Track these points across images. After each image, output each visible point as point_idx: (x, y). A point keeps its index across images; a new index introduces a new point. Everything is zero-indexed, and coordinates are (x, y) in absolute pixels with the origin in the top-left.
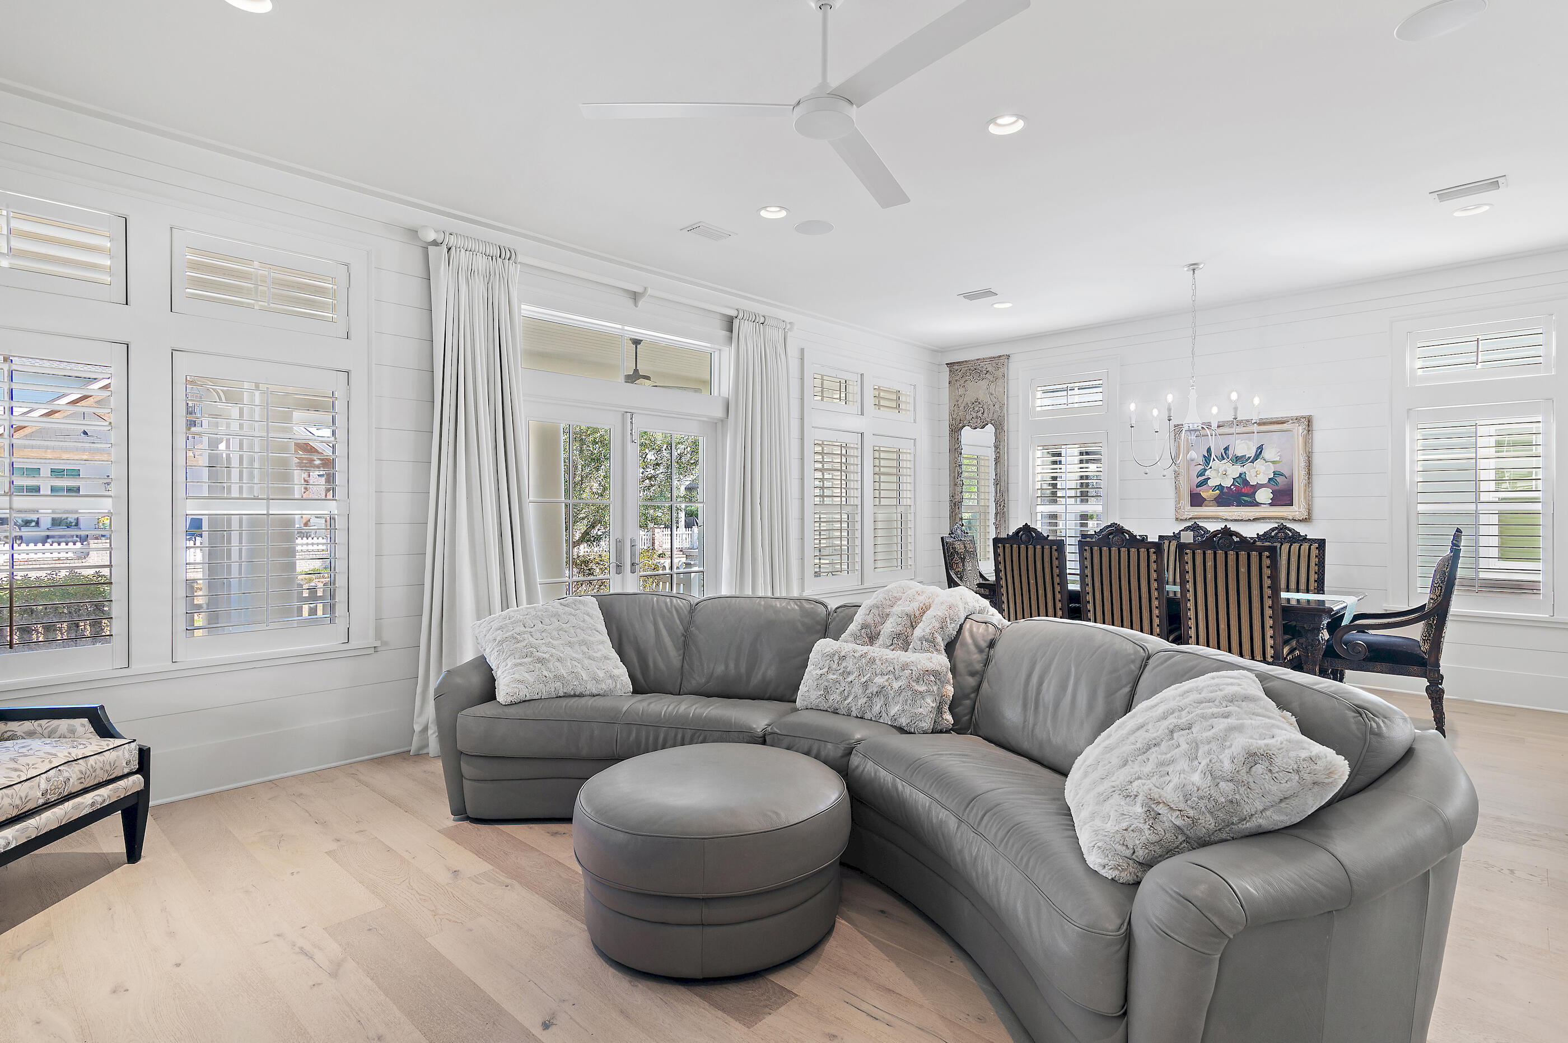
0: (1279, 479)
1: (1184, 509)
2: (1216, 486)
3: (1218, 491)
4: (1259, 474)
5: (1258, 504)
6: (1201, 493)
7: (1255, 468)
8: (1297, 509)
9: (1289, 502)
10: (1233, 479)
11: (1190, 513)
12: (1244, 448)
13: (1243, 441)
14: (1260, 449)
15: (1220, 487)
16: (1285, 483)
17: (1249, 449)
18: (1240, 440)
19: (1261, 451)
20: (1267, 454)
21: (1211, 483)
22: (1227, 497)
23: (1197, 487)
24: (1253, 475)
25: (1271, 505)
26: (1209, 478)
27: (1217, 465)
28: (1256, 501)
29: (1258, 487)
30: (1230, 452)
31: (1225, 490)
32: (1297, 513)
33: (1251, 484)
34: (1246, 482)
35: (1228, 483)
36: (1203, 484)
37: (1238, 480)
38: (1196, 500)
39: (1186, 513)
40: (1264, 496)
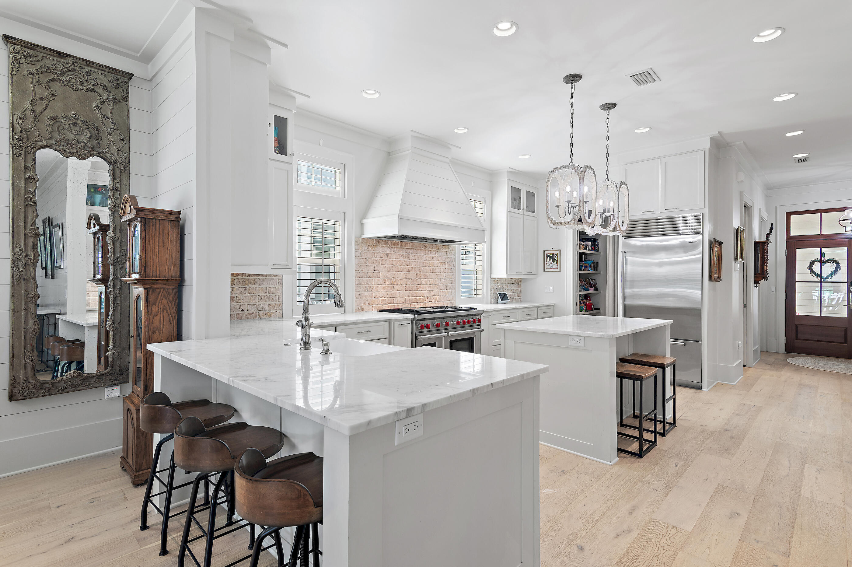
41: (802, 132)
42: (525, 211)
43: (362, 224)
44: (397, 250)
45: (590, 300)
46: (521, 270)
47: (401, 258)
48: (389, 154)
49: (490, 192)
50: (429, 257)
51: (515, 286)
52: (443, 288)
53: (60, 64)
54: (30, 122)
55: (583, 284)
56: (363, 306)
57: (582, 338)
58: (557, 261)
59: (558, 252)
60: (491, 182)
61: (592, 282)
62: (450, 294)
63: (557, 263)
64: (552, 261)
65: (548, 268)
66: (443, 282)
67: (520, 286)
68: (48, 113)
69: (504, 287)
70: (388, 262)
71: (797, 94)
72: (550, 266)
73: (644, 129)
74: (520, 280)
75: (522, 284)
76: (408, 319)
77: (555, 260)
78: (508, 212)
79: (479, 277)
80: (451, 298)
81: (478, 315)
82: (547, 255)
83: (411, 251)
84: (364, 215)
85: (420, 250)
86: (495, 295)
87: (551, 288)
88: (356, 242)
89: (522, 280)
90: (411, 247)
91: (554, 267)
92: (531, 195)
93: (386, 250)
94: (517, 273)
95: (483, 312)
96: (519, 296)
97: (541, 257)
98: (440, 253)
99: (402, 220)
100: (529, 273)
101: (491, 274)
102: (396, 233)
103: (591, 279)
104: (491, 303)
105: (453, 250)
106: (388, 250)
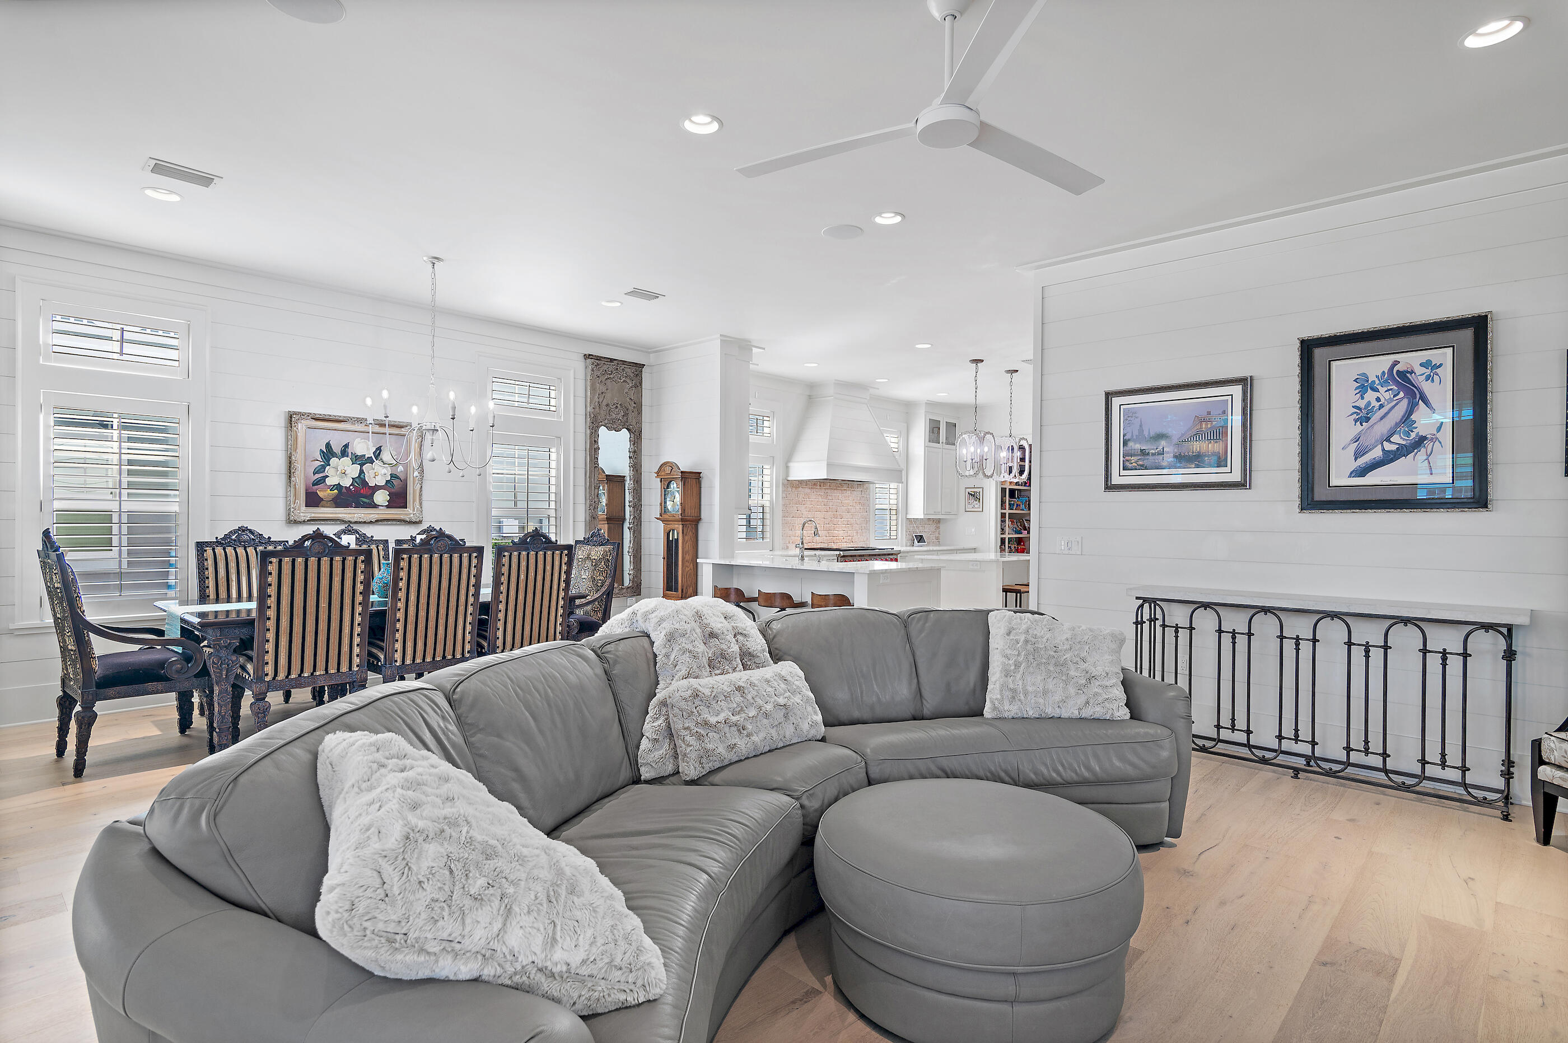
0: (396, 482)
1: (299, 509)
2: (334, 485)
3: (336, 491)
4: (377, 475)
5: (376, 506)
6: (318, 492)
7: (374, 469)
8: (411, 512)
9: (404, 504)
10: (352, 478)
11: (307, 514)
12: (363, 447)
13: (363, 440)
14: (379, 449)
15: (338, 486)
16: (400, 486)
17: (368, 449)
18: (359, 439)
19: (380, 452)
20: (386, 456)
21: (329, 482)
22: (346, 497)
23: (314, 484)
24: (372, 476)
25: (388, 507)
26: (327, 476)
27: (336, 463)
28: (374, 503)
29: (377, 488)
30: (350, 450)
31: (344, 490)
32: (412, 515)
33: (370, 485)
34: (365, 483)
35: (347, 482)
36: (320, 482)
37: (357, 480)
38: (312, 500)
39: (301, 514)
40: (381, 497)
42: (944, 444)
43: (787, 467)
44: (817, 490)
45: (1024, 545)
46: (939, 510)
47: (820, 498)
48: (810, 397)
49: (906, 425)
50: (845, 497)
51: (933, 527)
52: (857, 529)
53: (611, 367)
54: (597, 409)
55: (1015, 526)
56: (788, 545)
57: (979, 563)
58: (979, 499)
59: (981, 490)
60: (907, 413)
61: (1026, 524)
62: (864, 535)
63: (979, 501)
64: (974, 500)
65: (969, 508)
66: (858, 522)
67: (938, 528)
68: (604, 403)
69: (921, 528)
70: (809, 503)
72: (972, 506)
74: (939, 521)
75: (942, 526)
76: (833, 555)
77: (977, 498)
78: (925, 447)
79: (894, 517)
80: (865, 540)
81: (895, 554)
82: (969, 493)
83: (829, 491)
84: (788, 458)
85: (837, 489)
86: (911, 537)
87: (973, 530)
88: (783, 484)
89: (941, 521)
90: (828, 487)
91: (976, 506)
92: (952, 426)
93: (807, 491)
94: (935, 514)
95: (899, 552)
96: (937, 538)
97: (963, 495)
98: (855, 492)
99: (829, 465)
100: (949, 513)
101: (906, 514)
102: (823, 475)
103: (1026, 520)
104: (906, 546)
105: (867, 488)
106: (809, 491)
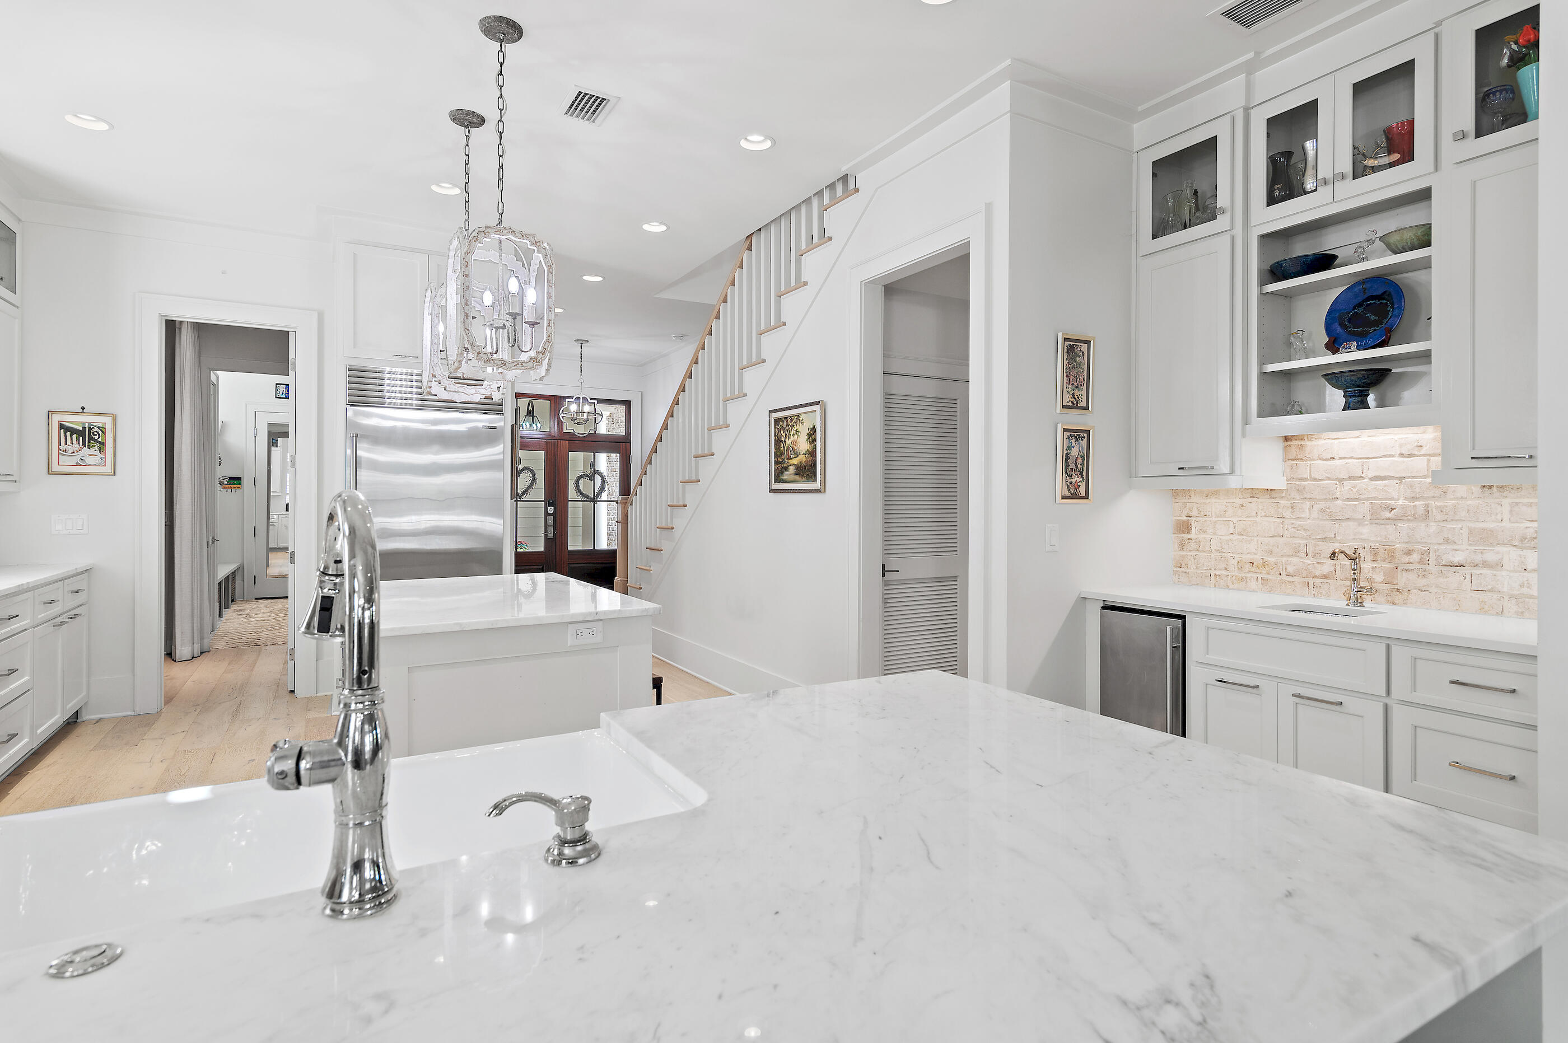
41: (601, 279)
58: (103, 444)
59: (108, 421)
63: (102, 450)
64: (84, 444)
65: (68, 463)
71: (668, 228)
72: (77, 459)
73: (451, 188)
77: (96, 441)
82: (61, 426)
91: (90, 460)
97: (39, 430)
